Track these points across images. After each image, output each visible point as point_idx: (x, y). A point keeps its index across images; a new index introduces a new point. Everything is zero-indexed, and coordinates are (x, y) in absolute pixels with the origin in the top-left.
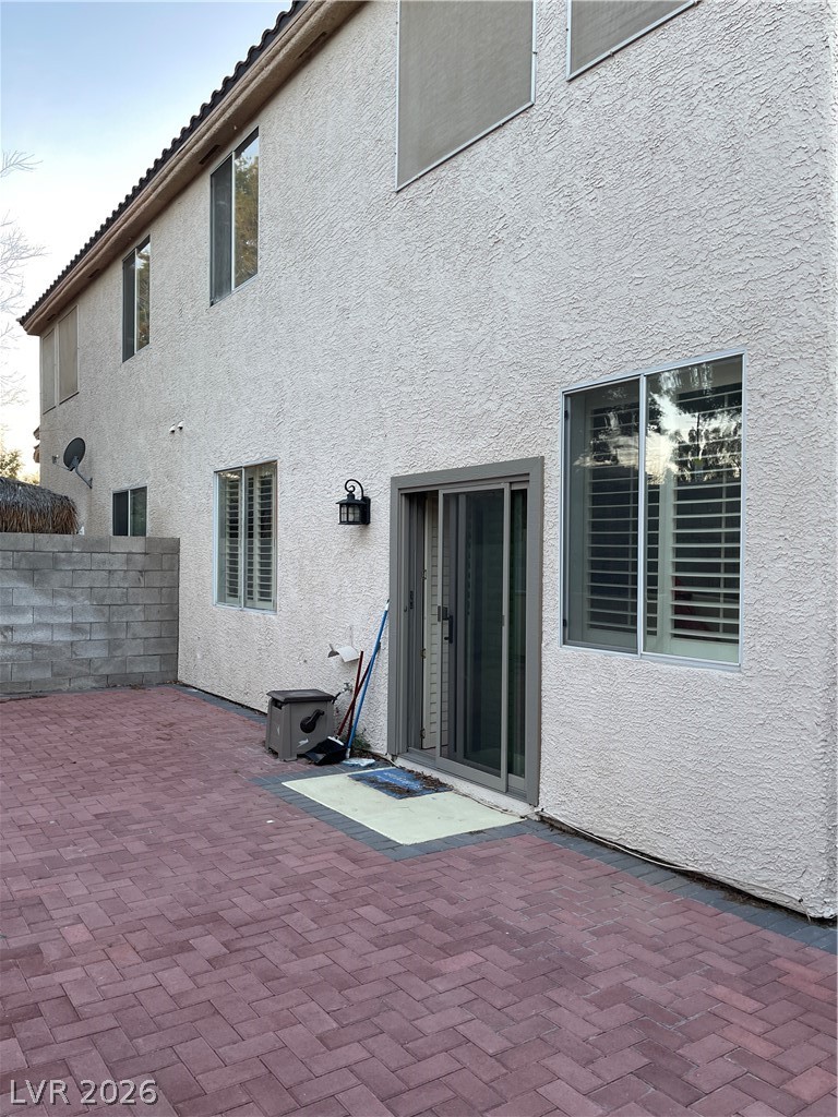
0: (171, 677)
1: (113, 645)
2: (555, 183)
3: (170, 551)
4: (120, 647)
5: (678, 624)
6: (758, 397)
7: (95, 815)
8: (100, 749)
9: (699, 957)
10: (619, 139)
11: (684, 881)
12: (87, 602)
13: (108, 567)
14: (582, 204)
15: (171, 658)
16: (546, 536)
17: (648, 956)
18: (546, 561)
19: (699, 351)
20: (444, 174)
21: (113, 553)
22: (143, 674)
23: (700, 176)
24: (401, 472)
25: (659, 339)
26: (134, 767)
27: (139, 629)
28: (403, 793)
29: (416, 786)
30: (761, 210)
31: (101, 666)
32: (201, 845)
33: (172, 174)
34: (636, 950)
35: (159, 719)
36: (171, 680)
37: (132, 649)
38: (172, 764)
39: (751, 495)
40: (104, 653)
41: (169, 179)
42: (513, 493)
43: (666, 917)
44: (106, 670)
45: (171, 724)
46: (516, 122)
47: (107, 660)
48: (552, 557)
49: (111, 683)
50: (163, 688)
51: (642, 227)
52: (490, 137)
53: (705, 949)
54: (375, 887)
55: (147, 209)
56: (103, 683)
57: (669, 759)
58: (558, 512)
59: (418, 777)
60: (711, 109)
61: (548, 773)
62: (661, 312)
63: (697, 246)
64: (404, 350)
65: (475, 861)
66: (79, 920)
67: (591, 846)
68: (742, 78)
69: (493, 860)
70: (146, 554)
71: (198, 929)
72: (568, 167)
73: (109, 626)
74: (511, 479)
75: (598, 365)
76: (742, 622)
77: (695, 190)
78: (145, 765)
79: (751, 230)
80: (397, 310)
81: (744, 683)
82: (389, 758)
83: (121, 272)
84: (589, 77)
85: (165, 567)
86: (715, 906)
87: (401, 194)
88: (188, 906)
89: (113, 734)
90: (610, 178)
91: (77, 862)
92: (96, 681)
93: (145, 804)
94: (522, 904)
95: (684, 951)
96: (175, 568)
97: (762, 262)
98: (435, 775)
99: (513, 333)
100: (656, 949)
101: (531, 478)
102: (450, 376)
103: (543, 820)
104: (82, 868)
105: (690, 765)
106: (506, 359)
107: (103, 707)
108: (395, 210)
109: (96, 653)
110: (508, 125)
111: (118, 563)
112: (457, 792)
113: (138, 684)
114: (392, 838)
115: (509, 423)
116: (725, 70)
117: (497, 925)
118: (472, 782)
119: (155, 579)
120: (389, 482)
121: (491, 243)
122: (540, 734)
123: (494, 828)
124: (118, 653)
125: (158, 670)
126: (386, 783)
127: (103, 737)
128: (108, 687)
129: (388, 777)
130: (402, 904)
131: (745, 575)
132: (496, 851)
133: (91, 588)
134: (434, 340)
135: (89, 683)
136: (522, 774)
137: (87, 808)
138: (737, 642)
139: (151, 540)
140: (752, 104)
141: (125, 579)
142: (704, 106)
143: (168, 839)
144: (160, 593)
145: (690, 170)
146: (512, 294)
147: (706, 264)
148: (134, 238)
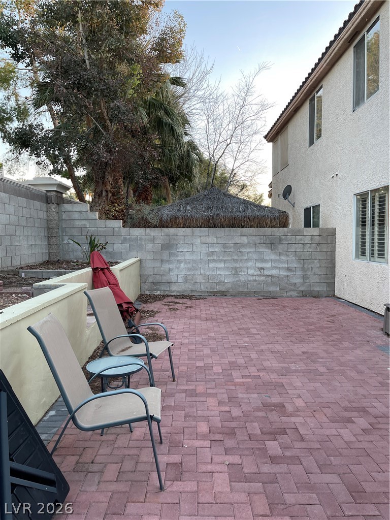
0: (332, 293)
1: (305, 277)
3: (331, 234)
4: (308, 278)
7: (302, 352)
8: (301, 323)
12: (294, 258)
13: (302, 242)
15: (332, 285)
21: (305, 236)
22: (318, 291)
26: (318, 333)
27: (316, 271)
31: (300, 287)
32: (353, 374)
33: (334, 52)
35: (328, 313)
36: (331, 295)
37: (314, 280)
38: (335, 334)
40: (301, 281)
44: (302, 289)
45: (334, 316)
47: (303, 284)
49: (304, 294)
50: (328, 299)
55: (321, 72)
56: (301, 294)
66: (299, 396)
70: (320, 236)
73: (303, 269)
78: (322, 333)
83: (308, 106)
85: (329, 242)
88: (349, 401)
89: (307, 317)
91: (296, 371)
92: (298, 294)
93: (324, 350)
96: (333, 242)
104: (299, 374)
107: (302, 305)
109: (297, 280)
111: (307, 240)
113: (317, 296)
119: (324, 247)
124: (307, 281)
125: (325, 290)
127: (303, 318)
128: (303, 296)
133: (295, 252)
135: (295, 294)
137: (299, 348)
139: (322, 230)
141: (310, 247)
143: (337, 368)
144: (327, 254)
148: (315, 88)
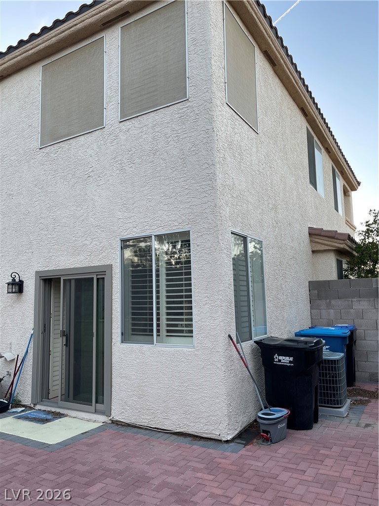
2: (115, 158)
5: (168, 331)
6: (196, 246)
9: (189, 464)
10: (140, 147)
11: (175, 437)
14: (127, 168)
16: (113, 297)
17: (170, 468)
18: (114, 308)
19: (174, 228)
20: (63, 145)
23: (172, 166)
24: (40, 269)
25: (159, 222)
28: (44, 421)
29: (49, 417)
30: (194, 182)
34: (165, 467)
39: (195, 281)
42: (98, 279)
43: (173, 452)
46: (97, 132)
48: (116, 306)
51: (151, 181)
52: (85, 135)
53: (190, 461)
54: (46, 465)
57: (168, 387)
58: (119, 287)
59: (49, 412)
60: (175, 144)
61: (115, 401)
62: (159, 212)
63: (171, 190)
64: (43, 215)
65: (88, 445)
67: (136, 430)
68: (186, 135)
69: (96, 443)
72: (120, 153)
74: (97, 273)
75: (135, 230)
76: (194, 329)
77: (170, 171)
79: (191, 188)
80: (40, 198)
81: (196, 352)
82: (32, 406)
84: (128, 123)
86: (190, 444)
87: (42, 150)
90: (137, 161)
94: (115, 459)
95: (183, 463)
97: (195, 200)
98: (58, 410)
99: (97, 214)
100: (173, 465)
101: (106, 273)
102: (67, 228)
103: (113, 422)
105: (176, 388)
106: (94, 224)
108: (38, 156)
110: (93, 133)
112: (70, 417)
114: (46, 442)
115: (96, 250)
116: (179, 132)
118: (78, 410)
120: (34, 273)
121: (86, 176)
122: (111, 383)
123: (92, 430)
126: (34, 418)
129: (34, 415)
130: (62, 469)
131: (194, 311)
132: (96, 439)
134: (59, 213)
136: (103, 403)
138: (192, 336)
140: (189, 145)
142: (172, 142)
145: (168, 163)
146: (96, 198)
147: (176, 197)
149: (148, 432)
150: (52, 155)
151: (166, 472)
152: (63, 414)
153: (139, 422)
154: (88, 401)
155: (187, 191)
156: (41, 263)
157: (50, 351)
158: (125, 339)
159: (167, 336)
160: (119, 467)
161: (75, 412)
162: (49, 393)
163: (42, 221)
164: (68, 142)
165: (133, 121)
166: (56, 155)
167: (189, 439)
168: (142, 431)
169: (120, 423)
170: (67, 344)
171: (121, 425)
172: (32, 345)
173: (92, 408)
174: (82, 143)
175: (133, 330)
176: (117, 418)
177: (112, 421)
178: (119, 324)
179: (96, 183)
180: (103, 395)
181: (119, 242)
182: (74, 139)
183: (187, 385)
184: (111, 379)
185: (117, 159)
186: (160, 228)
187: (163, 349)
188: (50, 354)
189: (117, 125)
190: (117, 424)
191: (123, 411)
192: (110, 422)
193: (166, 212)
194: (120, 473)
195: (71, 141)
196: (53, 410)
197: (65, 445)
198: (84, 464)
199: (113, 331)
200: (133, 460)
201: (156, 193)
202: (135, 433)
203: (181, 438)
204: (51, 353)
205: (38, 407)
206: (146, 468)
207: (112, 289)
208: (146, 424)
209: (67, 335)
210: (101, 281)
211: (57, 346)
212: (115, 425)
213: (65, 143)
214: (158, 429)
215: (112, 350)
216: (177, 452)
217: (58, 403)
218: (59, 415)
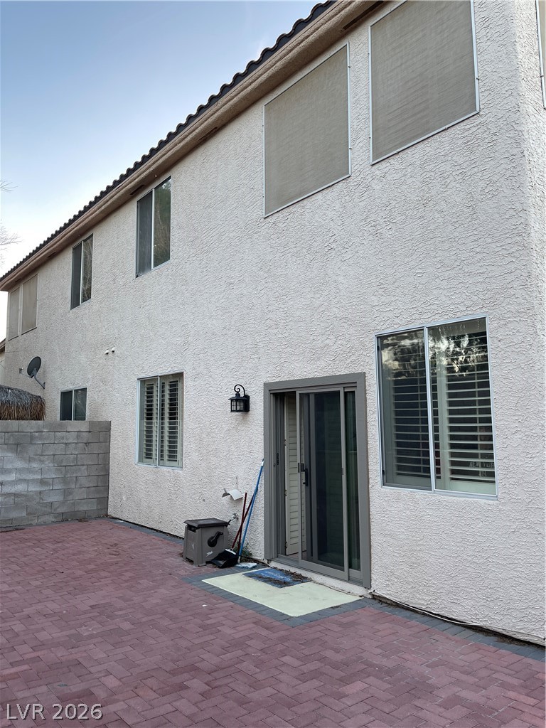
0: (103, 512)
1: (67, 492)
2: (366, 219)
3: (103, 431)
4: (70, 493)
5: (453, 472)
6: (496, 341)
7: (90, 606)
8: (75, 563)
9: (494, 676)
10: (403, 198)
11: (470, 632)
12: (51, 465)
13: (65, 441)
14: (383, 231)
15: (104, 501)
16: (368, 420)
17: (464, 677)
18: (369, 434)
19: (459, 314)
20: (295, 209)
21: (69, 432)
22: (85, 511)
23: (453, 220)
24: (270, 380)
25: (435, 307)
26: (103, 574)
27: (84, 482)
28: (282, 584)
29: (288, 579)
30: (490, 240)
31: (58, 507)
32: (165, 622)
33: (112, 200)
34: (457, 674)
35: (106, 541)
36: (104, 515)
37: (79, 495)
38: (127, 571)
39: (496, 396)
40: (60, 498)
41: (109, 202)
42: (346, 394)
43: (468, 654)
44: (60, 510)
45: (116, 545)
46: (340, 184)
47: (63, 503)
48: (373, 432)
49: (65, 518)
50: (99, 520)
51: (421, 245)
52: (324, 191)
53: (496, 672)
54: (286, 644)
55: (92, 219)
56: (60, 519)
57: (456, 555)
58: (376, 405)
59: (287, 573)
60: (458, 185)
61: (376, 567)
62: (434, 292)
63: (454, 257)
64: (270, 308)
65: (341, 625)
66: (108, 673)
67: (408, 613)
68: (476, 170)
69: (352, 624)
70: (90, 432)
71: (186, 676)
72: (374, 211)
73: (64, 480)
74: (345, 385)
75: (397, 320)
76: (496, 470)
77: (451, 228)
78: (109, 572)
79: (485, 250)
80: (266, 285)
81: (500, 507)
82: (266, 562)
83: (71, 255)
84: (384, 164)
85: (102, 440)
86: (494, 646)
87: (267, 219)
88: (174, 661)
89: (79, 552)
90: (399, 218)
91: (91, 637)
92: (55, 517)
93: (119, 598)
94: (379, 651)
95: (484, 673)
96: (107, 440)
97: (493, 268)
98: (299, 571)
99: (342, 301)
100: (468, 673)
101: (357, 385)
102: (302, 324)
103: (374, 597)
104: (96, 640)
105: (470, 559)
106: (338, 315)
107: (65, 535)
108: (263, 228)
109: (55, 498)
110: (334, 186)
111: (72, 438)
112: (315, 582)
113: (83, 519)
114: (285, 613)
115: (342, 352)
116: (465, 165)
117: (370, 665)
118: (324, 575)
119: (95, 448)
120: (262, 386)
121: (326, 249)
122: (370, 542)
123: (345, 604)
124: (70, 497)
125: (95, 508)
126: (269, 578)
127: (74, 555)
128: (63, 521)
129: (268, 574)
130: (308, 654)
131: (495, 442)
132: (351, 618)
133: (54, 455)
134: (291, 303)
135: (50, 519)
136: (358, 568)
137: (84, 602)
138: (494, 482)
139: (91, 423)
140: (482, 184)
141: (75, 448)
142: (453, 184)
143: (144, 620)
144: (98, 457)
145: (447, 217)
146: (340, 279)
147: (460, 267)
148: (82, 235)
149: (426, 618)
150: (280, 225)
151: (458, 682)
152: (306, 578)
153: (413, 603)
154: (338, 564)
155: (479, 256)
156: (270, 372)
157: (285, 491)
158: (387, 480)
159: (452, 479)
160: (388, 663)
161: (322, 577)
162: (286, 547)
163: (270, 315)
164: (300, 204)
165: (391, 160)
166: (285, 224)
167: (493, 639)
168: (419, 616)
169: (385, 601)
170: (307, 483)
171: (386, 603)
172: (262, 481)
173: (344, 574)
174: (320, 203)
175: (399, 468)
176: (379, 592)
177: (373, 595)
178: (378, 458)
179: (340, 258)
180: (359, 558)
181: (375, 339)
182: (308, 199)
183: (487, 556)
184: (370, 536)
185: (369, 220)
186: (437, 316)
187: (446, 498)
188: (285, 495)
189: (368, 169)
190: (380, 601)
191: (388, 583)
192: (370, 597)
193: (446, 291)
194: (389, 672)
195: (305, 201)
196: (293, 570)
197: (311, 620)
198: (337, 651)
199: (370, 468)
200: (406, 656)
201: (429, 263)
202: (406, 617)
203: (480, 636)
204: (287, 493)
205: (273, 564)
206: (427, 671)
207: (366, 407)
208: (423, 607)
209: (306, 469)
210: (350, 396)
211: (295, 484)
212: (377, 601)
213: (297, 205)
214: (442, 616)
215: (369, 494)
216: (475, 656)
217: (298, 562)
218: (301, 579)
